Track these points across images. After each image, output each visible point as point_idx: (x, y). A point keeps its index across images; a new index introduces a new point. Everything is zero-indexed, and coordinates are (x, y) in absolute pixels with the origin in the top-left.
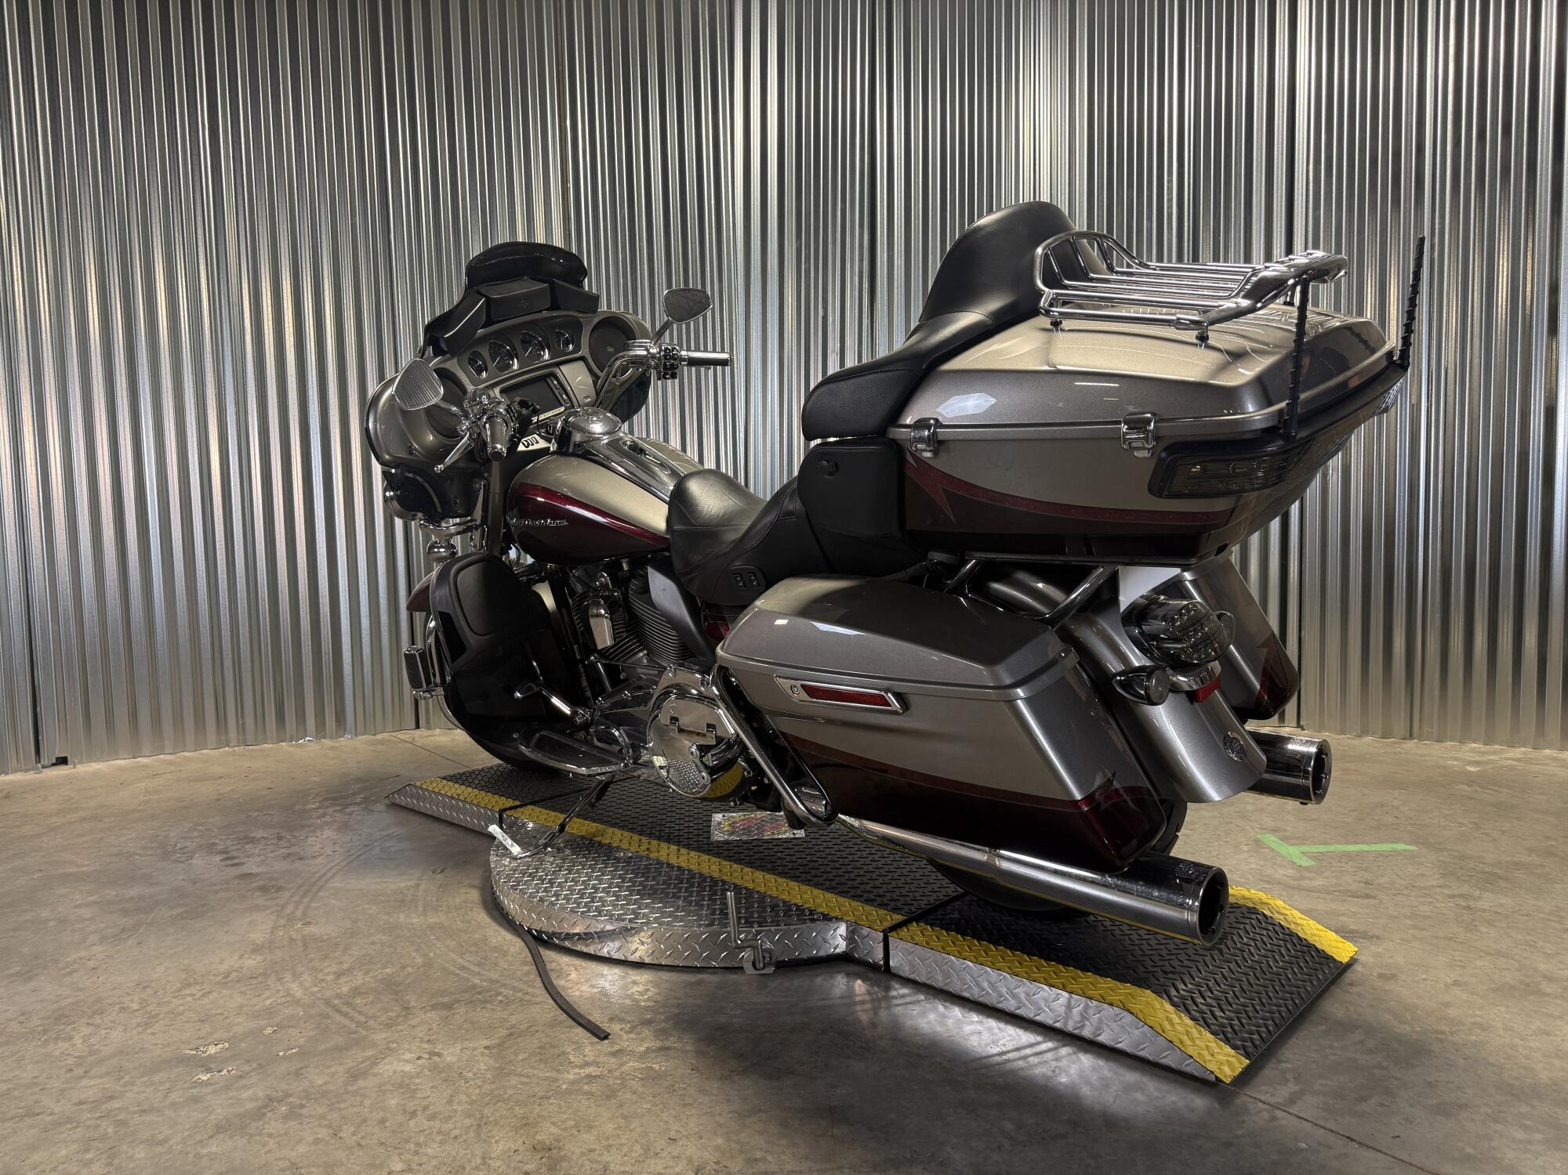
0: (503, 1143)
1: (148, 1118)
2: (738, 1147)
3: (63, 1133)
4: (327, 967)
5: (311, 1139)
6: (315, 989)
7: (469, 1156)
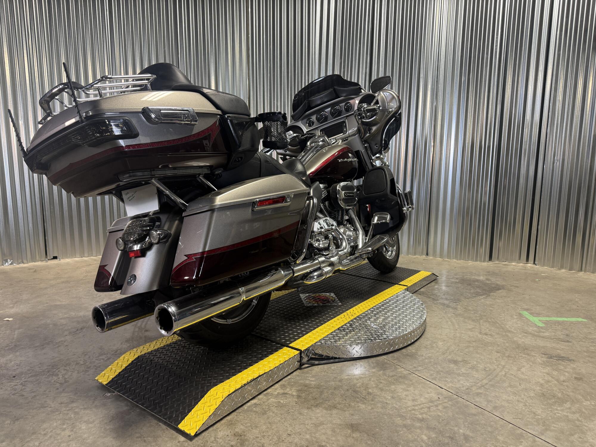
3: (55, 416)
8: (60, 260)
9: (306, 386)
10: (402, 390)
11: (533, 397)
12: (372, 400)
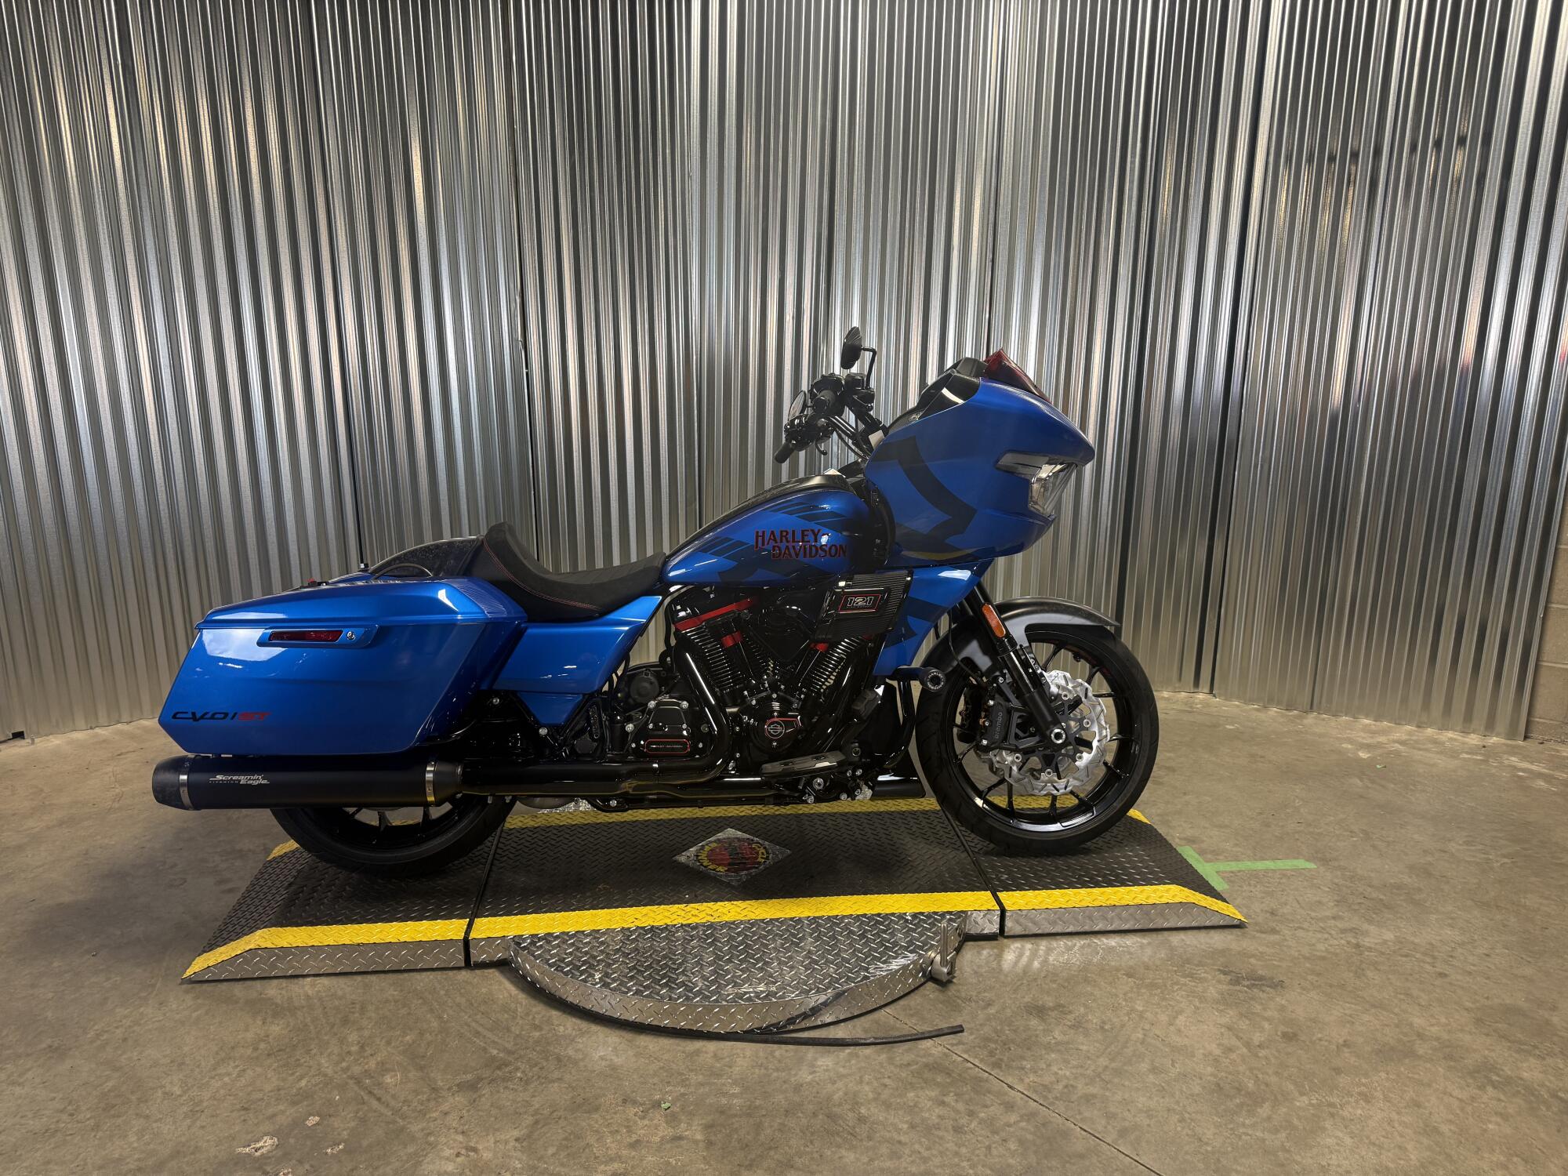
4: (350, 1033)
6: (344, 1064)
8: (33, 740)
9: (722, 1113)
10: (931, 1103)
11: (1198, 1095)
12: (870, 1138)
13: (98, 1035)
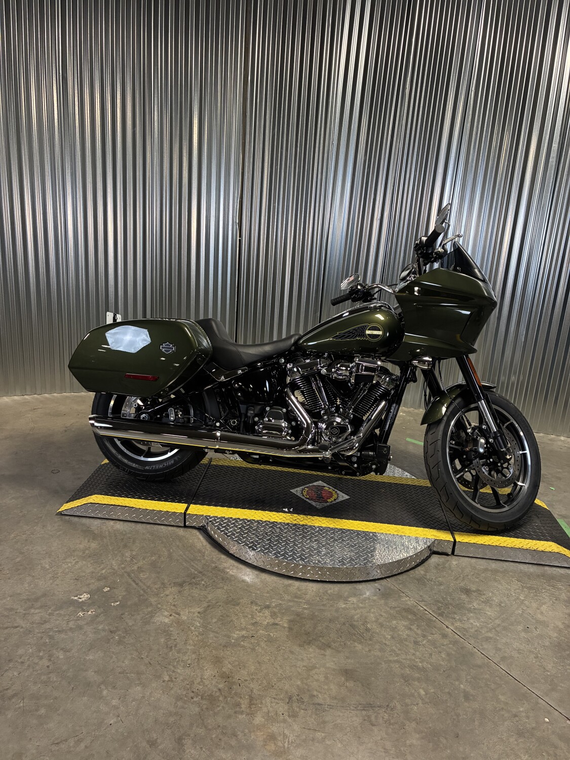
0: (209, 672)
1: (63, 636)
2: (307, 687)
3: (29, 639)
4: (127, 552)
5: (129, 657)
6: (123, 566)
7: (195, 676)
9: (298, 615)
10: (404, 628)
11: (547, 646)
12: (370, 640)
13: (15, 537)
